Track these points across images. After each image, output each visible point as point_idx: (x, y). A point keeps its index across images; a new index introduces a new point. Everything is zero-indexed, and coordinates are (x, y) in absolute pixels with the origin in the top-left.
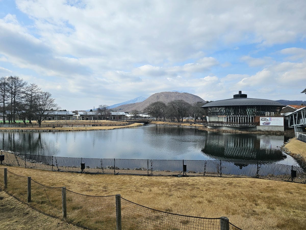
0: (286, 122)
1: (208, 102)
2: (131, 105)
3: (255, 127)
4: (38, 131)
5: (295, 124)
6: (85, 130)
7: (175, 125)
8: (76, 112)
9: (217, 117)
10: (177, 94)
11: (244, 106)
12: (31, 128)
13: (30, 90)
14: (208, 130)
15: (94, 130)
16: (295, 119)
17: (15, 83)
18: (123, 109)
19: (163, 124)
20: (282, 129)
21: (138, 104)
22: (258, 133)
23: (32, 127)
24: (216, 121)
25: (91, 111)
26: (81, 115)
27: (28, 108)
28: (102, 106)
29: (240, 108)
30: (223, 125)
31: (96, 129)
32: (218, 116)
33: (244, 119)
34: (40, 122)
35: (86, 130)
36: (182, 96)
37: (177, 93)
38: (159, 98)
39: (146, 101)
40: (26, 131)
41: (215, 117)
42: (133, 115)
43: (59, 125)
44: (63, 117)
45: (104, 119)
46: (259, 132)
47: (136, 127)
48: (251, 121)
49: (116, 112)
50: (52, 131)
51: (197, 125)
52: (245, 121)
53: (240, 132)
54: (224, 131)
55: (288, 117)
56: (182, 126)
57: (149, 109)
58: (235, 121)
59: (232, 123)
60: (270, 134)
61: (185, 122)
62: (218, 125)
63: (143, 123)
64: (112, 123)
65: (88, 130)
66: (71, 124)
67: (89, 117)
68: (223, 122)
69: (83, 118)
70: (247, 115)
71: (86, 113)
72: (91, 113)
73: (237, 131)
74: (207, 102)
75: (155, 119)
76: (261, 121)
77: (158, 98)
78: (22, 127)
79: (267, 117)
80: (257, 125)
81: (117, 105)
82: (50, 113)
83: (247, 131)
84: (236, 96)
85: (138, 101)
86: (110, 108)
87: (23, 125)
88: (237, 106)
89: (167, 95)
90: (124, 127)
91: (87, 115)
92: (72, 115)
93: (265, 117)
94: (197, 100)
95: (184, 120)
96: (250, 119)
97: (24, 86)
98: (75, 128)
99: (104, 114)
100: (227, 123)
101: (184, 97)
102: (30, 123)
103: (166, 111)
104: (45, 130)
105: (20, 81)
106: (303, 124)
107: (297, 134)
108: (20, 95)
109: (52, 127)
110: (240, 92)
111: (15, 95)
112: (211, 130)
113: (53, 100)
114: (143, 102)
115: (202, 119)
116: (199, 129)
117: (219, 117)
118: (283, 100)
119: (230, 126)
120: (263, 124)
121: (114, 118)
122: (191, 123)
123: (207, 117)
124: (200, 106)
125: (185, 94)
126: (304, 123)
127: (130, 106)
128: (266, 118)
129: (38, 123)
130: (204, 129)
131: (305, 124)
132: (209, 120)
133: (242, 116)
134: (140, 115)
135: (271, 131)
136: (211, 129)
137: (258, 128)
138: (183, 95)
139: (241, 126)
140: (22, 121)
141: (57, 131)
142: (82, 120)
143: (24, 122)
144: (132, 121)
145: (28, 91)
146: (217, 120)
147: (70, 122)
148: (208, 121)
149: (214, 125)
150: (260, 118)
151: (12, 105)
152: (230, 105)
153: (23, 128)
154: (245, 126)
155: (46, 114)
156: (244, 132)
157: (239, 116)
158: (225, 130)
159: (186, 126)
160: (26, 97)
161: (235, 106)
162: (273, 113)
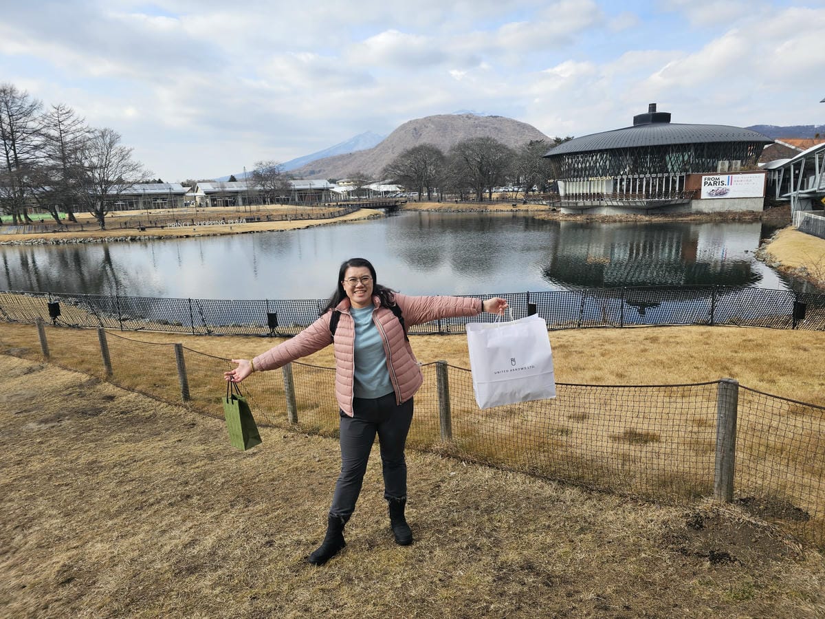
0: (769, 188)
1: (558, 141)
2: (342, 157)
3: (689, 204)
4: (102, 241)
5: (795, 190)
6: (229, 234)
7: (470, 208)
8: (192, 186)
9: (588, 181)
10: (472, 121)
11: (662, 146)
12: (80, 233)
13: (55, 126)
14: (561, 218)
15: (254, 232)
16: (796, 177)
17: (7, 106)
18: (320, 171)
19: (439, 210)
20: (759, 206)
21: (361, 153)
22: (694, 220)
23: (82, 231)
24: (583, 194)
25: (233, 179)
26: (207, 193)
27: (57, 177)
28: (264, 163)
29: (652, 154)
30: (603, 203)
31: (260, 230)
32: (590, 179)
33: (660, 185)
34: (100, 215)
35: (233, 234)
36: (486, 127)
37: (470, 118)
38: (421, 135)
39: (383, 146)
40: (69, 243)
41: (580, 181)
42: (351, 188)
43: (155, 223)
44: (159, 201)
45: (272, 202)
46: (698, 217)
47: (366, 220)
48: (677, 189)
49: (302, 179)
50: (140, 239)
51: (532, 207)
52: (660, 189)
53: (647, 218)
54: (604, 220)
55: (777, 173)
56: (491, 211)
57: (396, 167)
58: (634, 190)
59: (627, 197)
60: (724, 219)
61: (498, 201)
62: (588, 203)
63: (383, 210)
64: (299, 212)
65: (237, 233)
66: (187, 220)
67: (229, 197)
68: (603, 194)
69: (213, 200)
70: (667, 172)
71: (223, 187)
72: (234, 187)
73: (639, 217)
74: (555, 141)
75: (416, 195)
76: (703, 188)
77: (417, 134)
78: (55, 232)
79: (721, 174)
80: (692, 199)
81: (304, 162)
82: (125, 189)
83: (665, 215)
84: (640, 121)
85: (362, 146)
86: (288, 169)
87: (55, 226)
88: (642, 147)
89: (443, 123)
90: (335, 223)
91: (224, 192)
92: (182, 195)
93: (717, 174)
94: (529, 138)
95: (494, 196)
96: (674, 182)
97: (36, 114)
98: (200, 229)
99: (273, 188)
100: (614, 196)
101: (490, 130)
102: (70, 219)
103: (445, 171)
104: (120, 238)
105: (20, 99)
106: (815, 189)
107: (799, 216)
108: (29, 140)
109: (138, 229)
110: (653, 107)
111: (14, 140)
112: (569, 218)
113: (129, 151)
114: (377, 147)
115: (544, 189)
116: (537, 218)
117: (592, 182)
118: (761, 127)
119: (621, 204)
120: (710, 194)
121: (301, 198)
122: (515, 202)
123: (561, 184)
124: (540, 154)
125: (494, 120)
126: (819, 186)
127: (340, 162)
128: (717, 177)
129: (96, 220)
130: (550, 217)
131: (821, 187)
132: (565, 190)
133: (654, 175)
134: (373, 187)
135: (730, 212)
136: (568, 215)
137: (696, 205)
138: (488, 124)
139: (651, 202)
140: (48, 216)
141: (153, 240)
142: (212, 206)
143: (56, 217)
144: (352, 205)
145: (48, 126)
146: (586, 191)
147: (181, 213)
148: (562, 193)
149: (579, 205)
150: (704, 177)
151: (10, 170)
152: (622, 146)
153: (58, 236)
154: (663, 201)
155: (115, 192)
156: (657, 219)
157: (648, 175)
158: (607, 216)
159: (502, 211)
160: (45, 145)
161: (636, 148)
162: (739, 162)
